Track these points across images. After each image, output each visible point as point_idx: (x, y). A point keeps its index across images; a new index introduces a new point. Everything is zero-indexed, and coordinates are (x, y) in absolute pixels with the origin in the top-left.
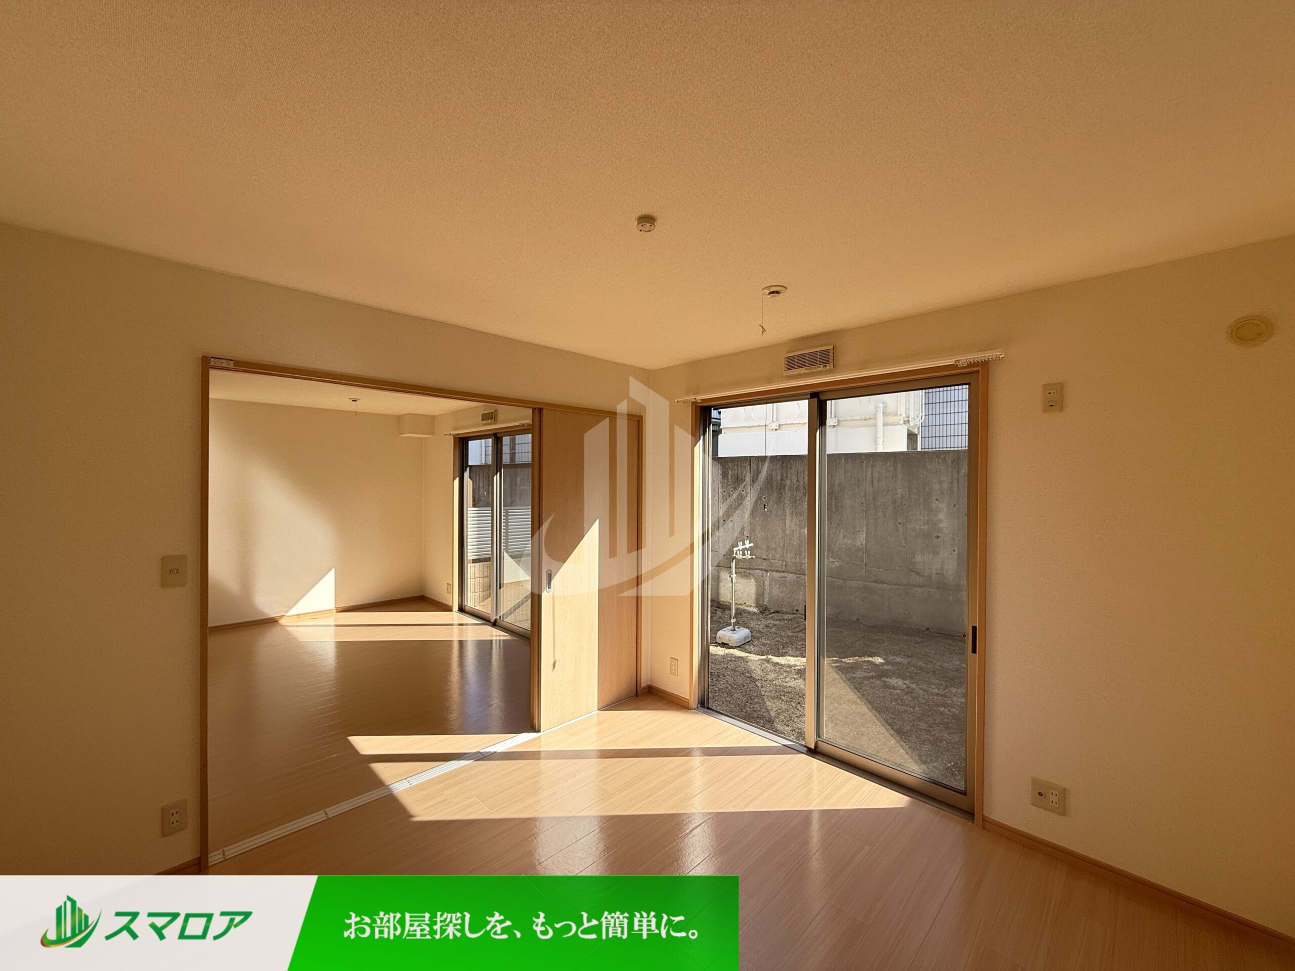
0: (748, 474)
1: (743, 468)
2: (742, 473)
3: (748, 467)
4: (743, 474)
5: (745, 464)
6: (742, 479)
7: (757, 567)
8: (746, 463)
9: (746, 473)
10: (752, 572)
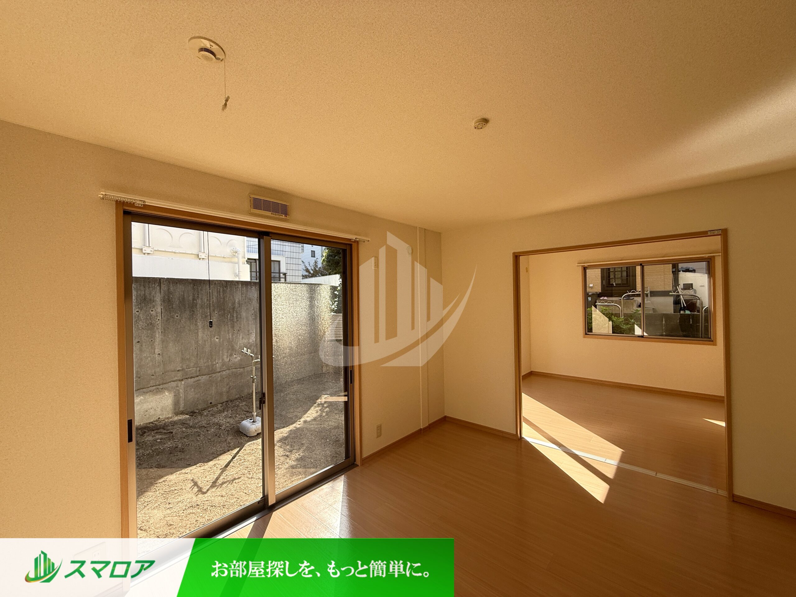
0: (158, 294)
1: (151, 289)
2: (150, 294)
3: (158, 288)
4: (152, 294)
5: (153, 285)
6: (150, 300)
7: (172, 380)
8: (155, 284)
9: (155, 293)
10: (165, 386)
